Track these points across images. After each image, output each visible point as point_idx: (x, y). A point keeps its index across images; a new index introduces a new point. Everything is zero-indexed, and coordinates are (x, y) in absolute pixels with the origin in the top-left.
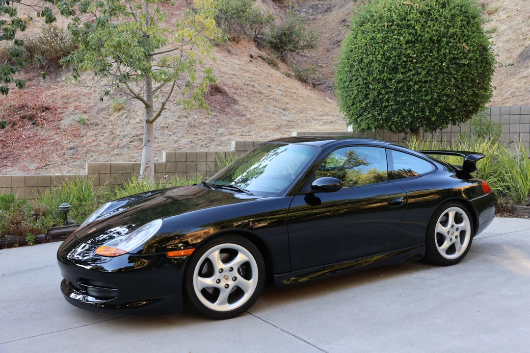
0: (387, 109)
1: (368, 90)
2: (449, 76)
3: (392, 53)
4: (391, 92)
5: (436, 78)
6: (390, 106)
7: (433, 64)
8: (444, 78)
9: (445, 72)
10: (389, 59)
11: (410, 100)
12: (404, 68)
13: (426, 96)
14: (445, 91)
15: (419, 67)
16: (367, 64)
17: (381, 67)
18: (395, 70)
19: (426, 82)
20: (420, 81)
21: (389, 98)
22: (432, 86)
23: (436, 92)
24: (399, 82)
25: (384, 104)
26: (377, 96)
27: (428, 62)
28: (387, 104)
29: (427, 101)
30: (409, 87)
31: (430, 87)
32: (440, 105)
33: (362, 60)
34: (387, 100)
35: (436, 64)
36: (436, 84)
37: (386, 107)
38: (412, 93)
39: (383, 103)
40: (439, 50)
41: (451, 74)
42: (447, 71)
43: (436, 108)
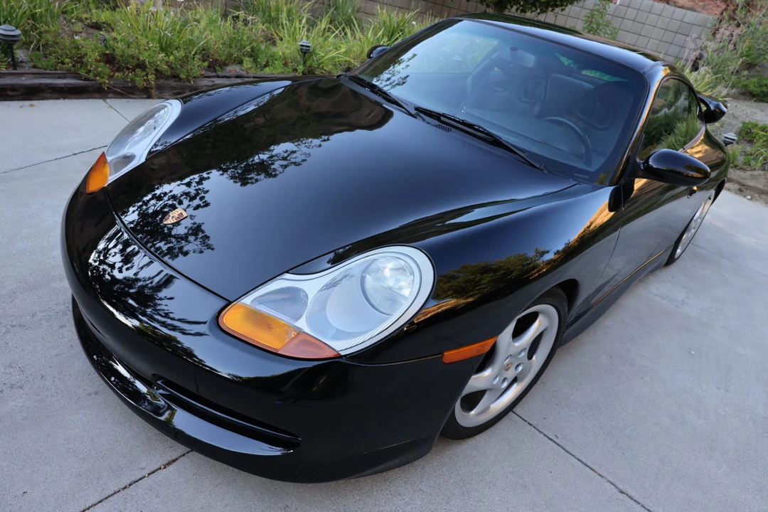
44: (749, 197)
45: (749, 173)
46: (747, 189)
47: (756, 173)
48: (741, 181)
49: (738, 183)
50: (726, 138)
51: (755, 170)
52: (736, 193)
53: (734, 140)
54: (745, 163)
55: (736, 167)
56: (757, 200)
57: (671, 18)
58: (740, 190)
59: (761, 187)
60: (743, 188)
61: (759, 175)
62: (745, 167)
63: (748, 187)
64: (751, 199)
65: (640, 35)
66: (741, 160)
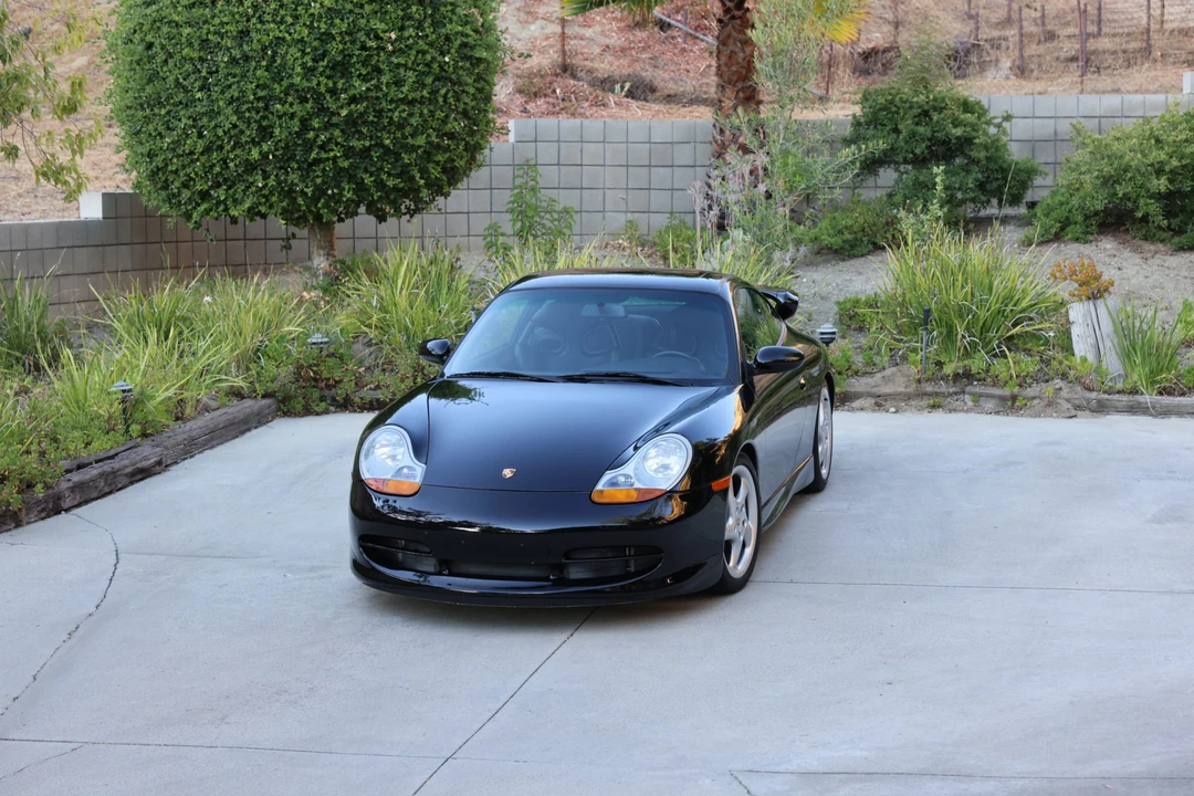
0: (321, 166)
1: (270, 116)
2: (456, 88)
3: (332, 25)
4: (336, 125)
5: (434, 92)
6: (328, 159)
7: (428, 57)
8: (446, 95)
9: (451, 80)
10: (326, 37)
11: (382, 145)
12: (365, 63)
13: (413, 136)
14: (450, 125)
15: (398, 65)
16: (264, 49)
17: (307, 59)
18: (341, 68)
19: (412, 103)
20: (402, 100)
21: (329, 140)
22: (425, 111)
23: (431, 128)
24: (353, 100)
25: (313, 155)
26: (296, 133)
27: (418, 52)
28: (324, 155)
29: (414, 148)
30: (379, 113)
31: (421, 114)
32: (439, 158)
33: (244, 34)
34: (322, 147)
35: (433, 58)
36: (432, 108)
37: (317, 161)
38: (384, 128)
39: (311, 149)
40: (436, 24)
41: (460, 83)
42: (453, 76)
43: (431, 166)
44: (893, 409)
45: (879, 375)
46: (886, 400)
47: (888, 372)
48: (873, 390)
49: (870, 395)
50: (822, 333)
51: (884, 368)
52: (874, 411)
53: (834, 333)
54: (867, 364)
55: (856, 373)
56: (905, 410)
57: (627, 142)
58: (878, 405)
59: (903, 390)
60: (878, 400)
61: (893, 374)
62: (869, 369)
63: (886, 397)
64: (897, 412)
65: (582, 188)
66: (859, 361)
